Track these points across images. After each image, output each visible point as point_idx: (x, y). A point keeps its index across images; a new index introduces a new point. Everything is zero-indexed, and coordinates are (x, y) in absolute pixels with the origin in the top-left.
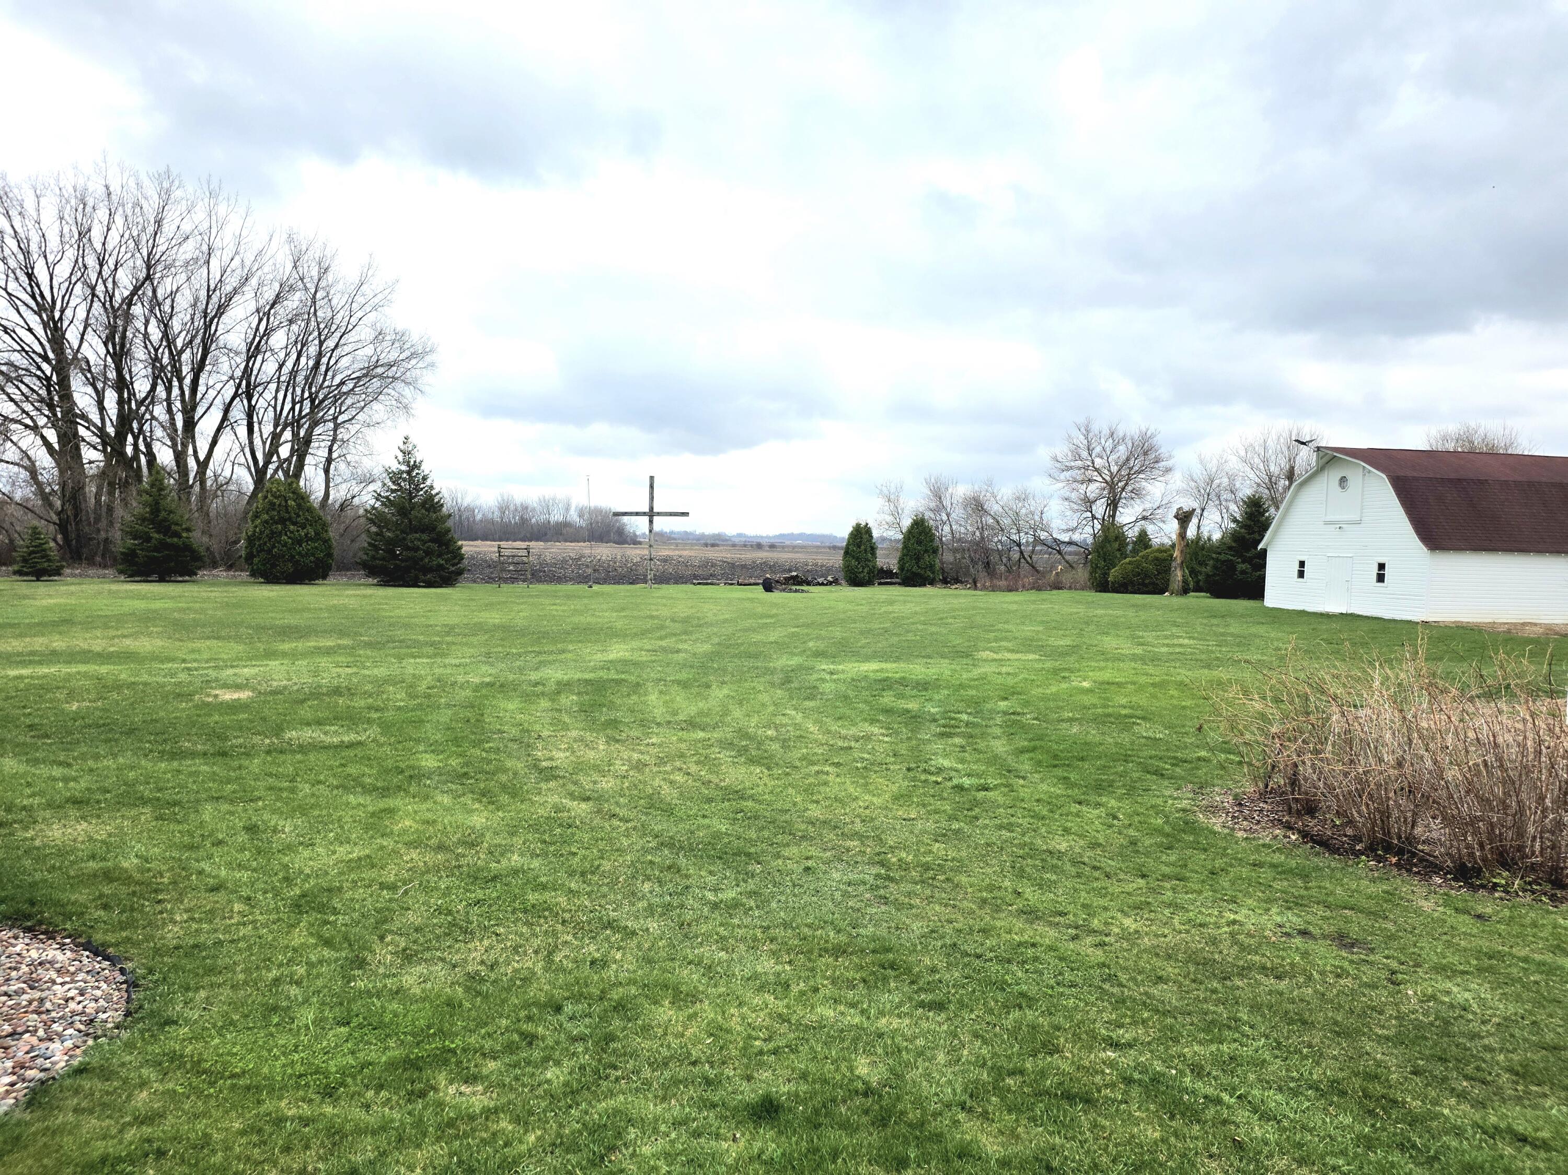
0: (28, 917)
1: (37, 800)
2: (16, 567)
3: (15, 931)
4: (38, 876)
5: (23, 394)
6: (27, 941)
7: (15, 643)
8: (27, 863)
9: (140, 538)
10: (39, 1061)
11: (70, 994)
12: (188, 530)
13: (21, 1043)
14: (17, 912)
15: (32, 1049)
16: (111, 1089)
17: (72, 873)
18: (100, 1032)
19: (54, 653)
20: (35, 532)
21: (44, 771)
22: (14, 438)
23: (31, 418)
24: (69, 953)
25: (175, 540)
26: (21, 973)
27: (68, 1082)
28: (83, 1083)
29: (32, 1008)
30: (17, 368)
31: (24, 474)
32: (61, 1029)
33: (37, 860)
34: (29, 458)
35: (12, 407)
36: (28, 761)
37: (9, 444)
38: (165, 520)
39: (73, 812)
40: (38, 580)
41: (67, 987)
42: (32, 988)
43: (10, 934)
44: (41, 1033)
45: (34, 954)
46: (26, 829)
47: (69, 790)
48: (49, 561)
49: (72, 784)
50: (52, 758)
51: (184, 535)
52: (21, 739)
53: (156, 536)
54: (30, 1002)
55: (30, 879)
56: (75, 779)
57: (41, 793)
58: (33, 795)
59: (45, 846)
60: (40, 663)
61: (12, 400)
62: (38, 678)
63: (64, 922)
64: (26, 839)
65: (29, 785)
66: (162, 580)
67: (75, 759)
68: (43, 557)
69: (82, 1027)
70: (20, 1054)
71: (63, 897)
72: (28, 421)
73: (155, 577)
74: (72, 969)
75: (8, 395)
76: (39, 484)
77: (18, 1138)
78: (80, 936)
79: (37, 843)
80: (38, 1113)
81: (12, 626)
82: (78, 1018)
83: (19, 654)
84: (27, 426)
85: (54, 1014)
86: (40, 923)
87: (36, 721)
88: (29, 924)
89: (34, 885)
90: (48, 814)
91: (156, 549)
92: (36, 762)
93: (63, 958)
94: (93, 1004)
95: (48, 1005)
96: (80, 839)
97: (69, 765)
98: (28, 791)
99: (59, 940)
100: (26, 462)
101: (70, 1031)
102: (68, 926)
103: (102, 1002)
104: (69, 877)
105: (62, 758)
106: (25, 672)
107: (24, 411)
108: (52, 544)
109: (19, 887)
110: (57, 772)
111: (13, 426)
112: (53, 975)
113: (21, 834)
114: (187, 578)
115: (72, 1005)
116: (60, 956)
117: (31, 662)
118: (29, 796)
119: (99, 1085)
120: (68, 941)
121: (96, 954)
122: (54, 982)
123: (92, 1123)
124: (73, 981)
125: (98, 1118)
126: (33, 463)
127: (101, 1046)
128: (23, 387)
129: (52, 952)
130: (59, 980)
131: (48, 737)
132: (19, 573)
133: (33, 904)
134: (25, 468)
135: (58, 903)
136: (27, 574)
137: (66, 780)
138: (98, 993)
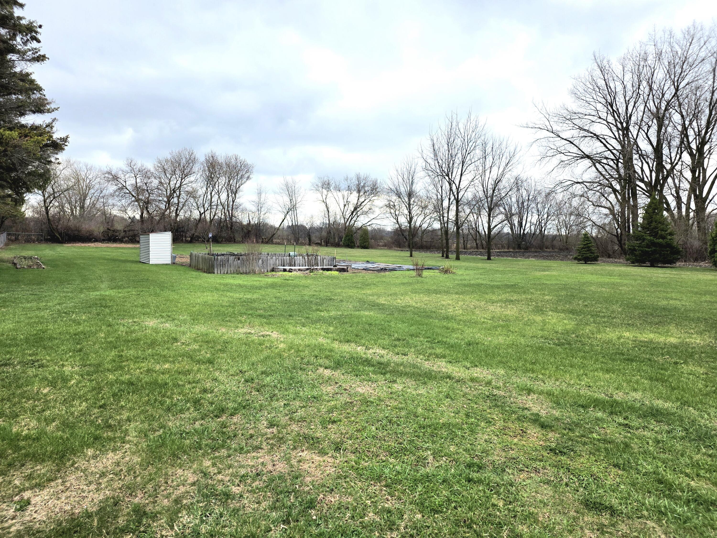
2: (575, 256)
9: (640, 239)
12: (671, 234)
20: (585, 237)
22: (606, 195)
25: (661, 240)
31: (606, 211)
34: (612, 204)
38: (656, 228)
40: (585, 263)
48: (591, 253)
51: (669, 237)
53: (649, 238)
66: (652, 266)
68: (588, 251)
73: (648, 264)
91: (648, 246)
100: (609, 206)
114: (669, 265)
132: (576, 259)
134: (608, 209)
136: (580, 260)
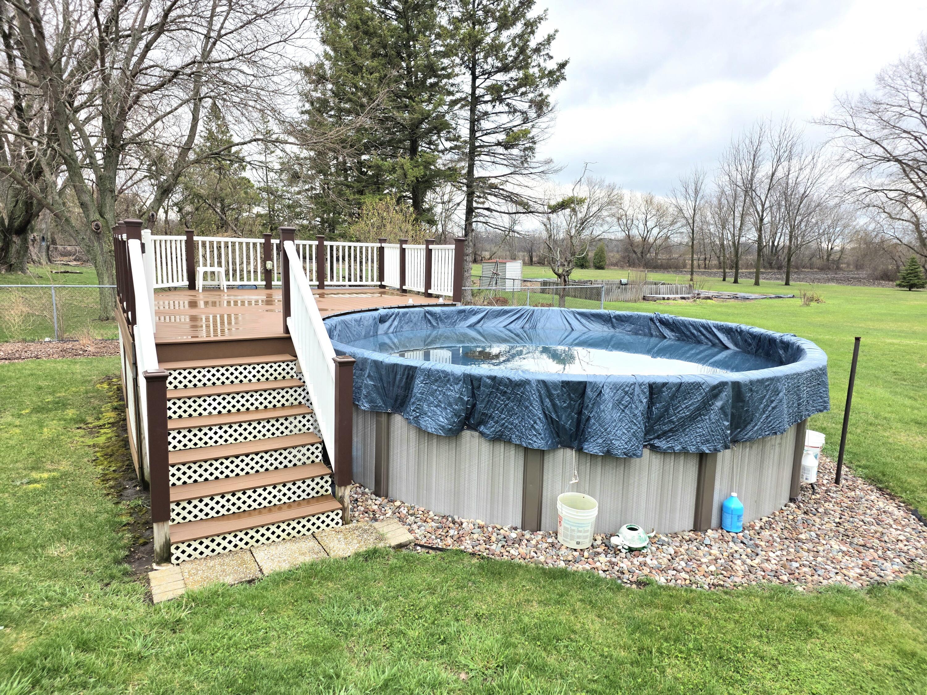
0: (880, 482)
1: (893, 416)
2: (898, 282)
3: (872, 487)
4: (889, 460)
5: (919, 177)
6: (878, 495)
7: (891, 325)
8: (883, 450)
10: (877, 569)
11: (901, 538)
13: (868, 553)
14: (875, 476)
15: (873, 560)
16: (922, 611)
17: (910, 465)
18: (916, 570)
19: (914, 333)
20: (913, 261)
21: (899, 399)
22: (909, 205)
23: (922, 191)
24: (902, 512)
26: (872, 512)
27: (894, 591)
28: (904, 597)
29: (876, 535)
30: (918, 161)
31: (912, 227)
32: (892, 556)
33: (890, 450)
34: (916, 216)
35: (911, 186)
36: (891, 392)
37: (906, 209)
39: (915, 428)
40: (910, 290)
41: (899, 532)
42: (878, 524)
43: (869, 488)
44: (880, 552)
45: (881, 505)
46: (885, 430)
47: (914, 414)
48: (919, 279)
49: (916, 411)
50: (905, 393)
52: (888, 379)
54: (876, 532)
55: (884, 460)
56: (918, 409)
57: (897, 412)
58: (892, 412)
59: (895, 444)
60: (905, 337)
61: (912, 182)
62: (903, 346)
63: (902, 493)
64: (883, 436)
65: (890, 406)
67: (920, 397)
68: (915, 276)
69: (906, 562)
70: (867, 559)
71: (904, 477)
72: (920, 194)
74: (903, 523)
75: (910, 179)
76: (920, 232)
77: (861, 608)
78: (911, 505)
79: (891, 440)
80: (874, 600)
81: (891, 315)
82: (903, 554)
83: (893, 331)
84: (918, 197)
85: (889, 545)
86: (887, 488)
87: (899, 370)
88: (880, 486)
89: (885, 464)
90: (899, 425)
92: (896, 393)
93: (899, 514)
94: (914, 550)
95: (886, 538)
96: (917, 446)
97: (915, 400)
98: (889, 409)
99: (897, 501)
100: (914, 219)
101: (897, 560)
102: (904, 495)
103: (920, 552)
104: (907, 466)
105: (912, 395)
106: (895, 341)
107: (918, 188)
108: (922, 269)
109: (877, 462)
110: (908, 402)
111: (910, 198)
112: (892, 523)
113: (881, 433)
115: (901, 545)
116: (896, 511)
117: (899, 336)
118: (889, 412)
119: (914, 604)
120: (902, 505)
121: (920, 520)
122: (891, 526)
123: (906, 626)
124: (902, 530)
125: (911, 624)
126: (918, 219)
127: (917, 579)
128: (920, 173)
129: (891, 507)
130: (894, 526)
131: (904, 380)
132: (900, 285)
133: (884, 475)
134: (913, 223)
135: (899, 480)
136: (904, 286)
137: (913, 408)
138: (919, 545)
